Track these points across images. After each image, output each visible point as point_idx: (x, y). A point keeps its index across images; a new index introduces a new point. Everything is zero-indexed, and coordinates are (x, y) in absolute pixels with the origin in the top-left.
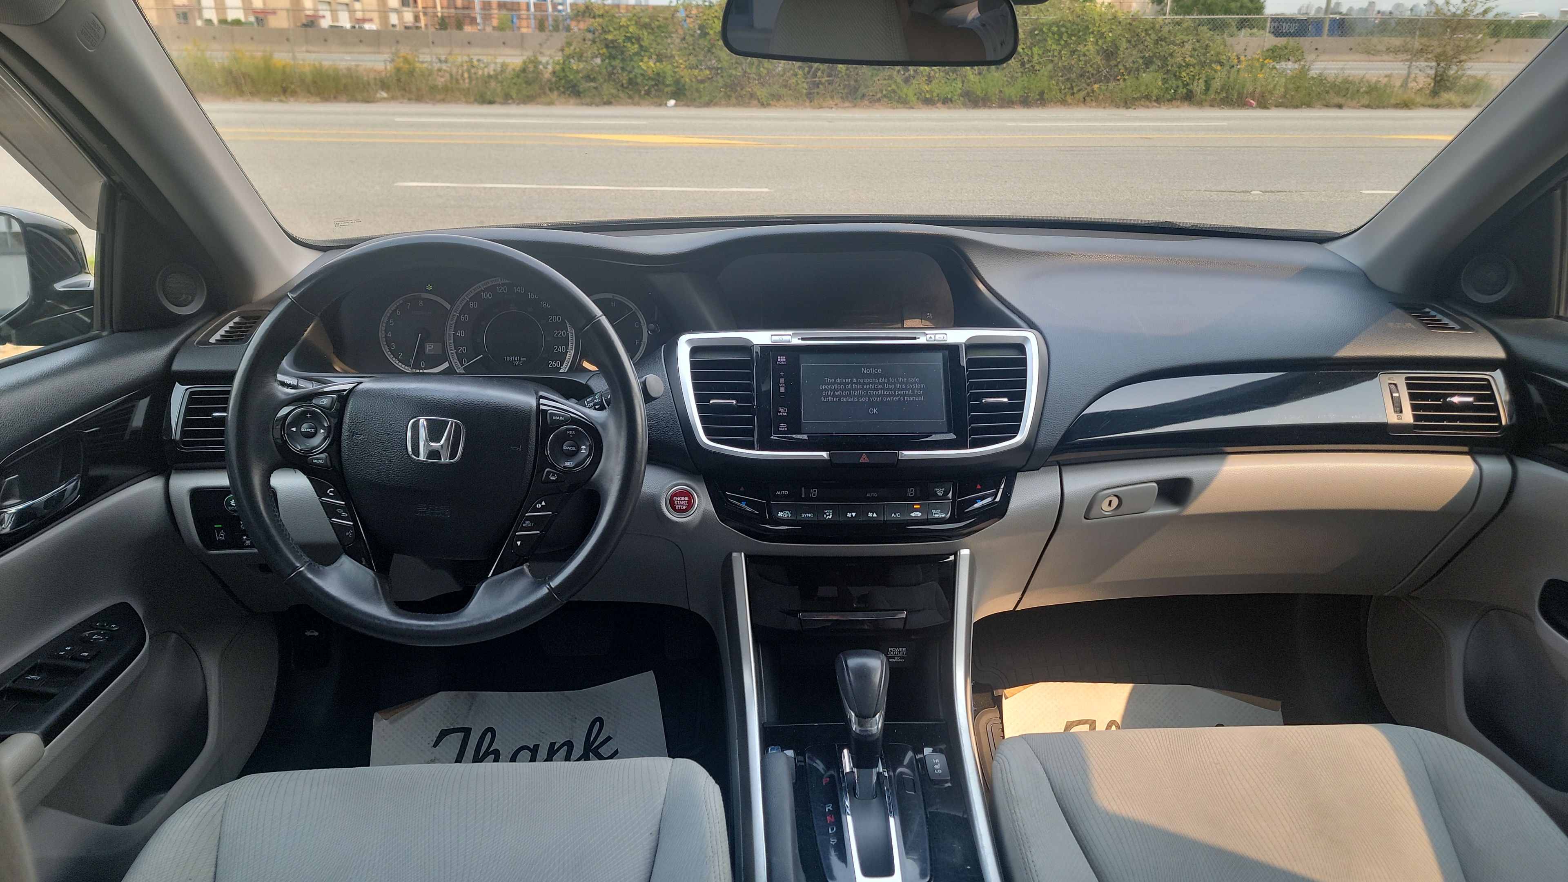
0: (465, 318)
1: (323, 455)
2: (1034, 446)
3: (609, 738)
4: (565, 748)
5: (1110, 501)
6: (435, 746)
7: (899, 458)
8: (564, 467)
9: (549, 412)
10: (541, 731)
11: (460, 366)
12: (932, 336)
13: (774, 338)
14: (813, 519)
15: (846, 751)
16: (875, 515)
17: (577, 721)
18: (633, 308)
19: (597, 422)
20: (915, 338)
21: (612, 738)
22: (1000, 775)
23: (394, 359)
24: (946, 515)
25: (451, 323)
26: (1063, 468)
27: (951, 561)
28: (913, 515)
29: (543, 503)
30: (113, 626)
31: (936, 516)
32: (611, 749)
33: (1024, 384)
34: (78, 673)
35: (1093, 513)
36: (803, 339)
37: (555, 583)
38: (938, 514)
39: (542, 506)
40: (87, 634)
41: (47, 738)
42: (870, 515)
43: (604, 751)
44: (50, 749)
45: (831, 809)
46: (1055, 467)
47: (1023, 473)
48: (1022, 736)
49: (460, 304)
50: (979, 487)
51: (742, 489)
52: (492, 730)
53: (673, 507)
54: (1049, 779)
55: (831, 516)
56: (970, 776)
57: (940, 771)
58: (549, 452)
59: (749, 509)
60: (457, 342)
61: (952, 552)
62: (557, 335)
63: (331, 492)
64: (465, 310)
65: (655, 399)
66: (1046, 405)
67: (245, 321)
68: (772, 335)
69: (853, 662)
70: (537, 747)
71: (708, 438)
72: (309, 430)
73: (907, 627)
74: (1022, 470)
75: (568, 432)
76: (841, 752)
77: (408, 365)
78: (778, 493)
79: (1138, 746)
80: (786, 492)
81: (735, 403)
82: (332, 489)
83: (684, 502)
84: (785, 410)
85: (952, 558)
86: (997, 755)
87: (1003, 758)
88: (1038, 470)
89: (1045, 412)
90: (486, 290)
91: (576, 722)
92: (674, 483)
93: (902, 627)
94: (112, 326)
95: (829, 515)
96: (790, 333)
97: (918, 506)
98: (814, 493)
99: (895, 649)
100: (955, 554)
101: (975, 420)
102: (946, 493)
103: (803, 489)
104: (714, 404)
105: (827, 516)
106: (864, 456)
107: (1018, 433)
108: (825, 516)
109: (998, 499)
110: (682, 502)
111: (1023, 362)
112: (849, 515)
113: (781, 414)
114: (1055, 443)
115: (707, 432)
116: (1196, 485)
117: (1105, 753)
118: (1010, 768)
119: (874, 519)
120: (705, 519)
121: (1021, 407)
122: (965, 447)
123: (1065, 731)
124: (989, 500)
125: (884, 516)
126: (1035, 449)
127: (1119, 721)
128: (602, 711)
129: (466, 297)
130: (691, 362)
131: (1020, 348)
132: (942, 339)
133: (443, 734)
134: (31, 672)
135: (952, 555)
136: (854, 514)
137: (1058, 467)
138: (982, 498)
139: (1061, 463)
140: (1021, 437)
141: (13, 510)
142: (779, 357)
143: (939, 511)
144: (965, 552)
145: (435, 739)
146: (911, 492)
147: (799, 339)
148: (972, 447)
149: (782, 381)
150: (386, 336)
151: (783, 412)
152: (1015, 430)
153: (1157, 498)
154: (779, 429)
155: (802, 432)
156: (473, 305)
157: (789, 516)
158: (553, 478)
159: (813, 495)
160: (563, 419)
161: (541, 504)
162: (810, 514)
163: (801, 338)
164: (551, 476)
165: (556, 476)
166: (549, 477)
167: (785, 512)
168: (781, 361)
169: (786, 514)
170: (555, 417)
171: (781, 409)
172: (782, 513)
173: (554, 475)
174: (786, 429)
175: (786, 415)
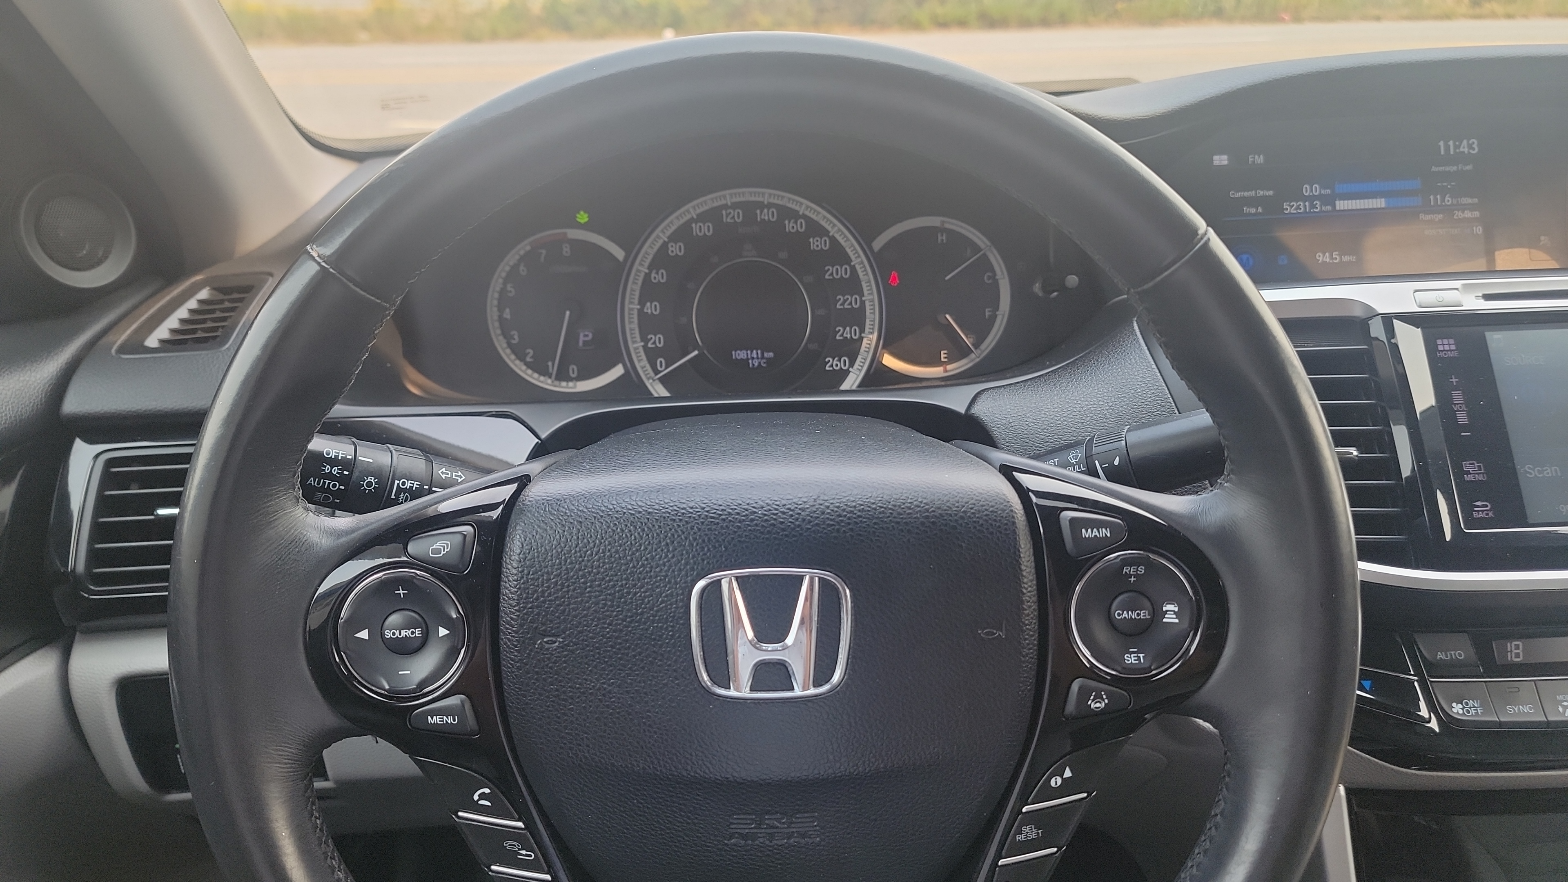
0: (660, 277)
1: (454, 700)
8: (1124, 670)
11: (652, 374)
13: (1422, 297)
23: (518, 362)
25: (634, 288)
29: (1068, 773)
36: (1488, 297)
39: (1066, 781)
49: (649, 250)
60: (647, 325)
62: (843, 304)
63: (483, 796)
64: (661, 259)
67: (222, 297)
68: (1416, 291)
72: (406, 633)
77: (545, 372)
80: (1460, 655)
82: (487, 791)
84: (1478, 468)
90: (702, 218)
96: (1457, 283)
113: (1471, 478)
129: (661, 234)
142: (1439, 342)
147: (1479, 297)
149: (1458, 398)
150: (500, 317)
151: (1473, 471)
154: (1475, 515)
155: (1531, 521)
156: (676, 249)
157: (1479, 711)
158: (1098, 705)
159: (1513, 655)
160: (1109, 535)
161: (1062, 776)
162: (1526, 706)
163: (1481, 295)
164: (1093, 700)
165: (1104, 697)
166: (1089, 702)
167: (1467, 704)
168: (1446, 349)
169: (1470, 708)
170: (1089, 530)
171: (1467, 466)
172: (1460, 706)
173: (1102, 695)
174: (1491, 514)
175: (1481, 478)
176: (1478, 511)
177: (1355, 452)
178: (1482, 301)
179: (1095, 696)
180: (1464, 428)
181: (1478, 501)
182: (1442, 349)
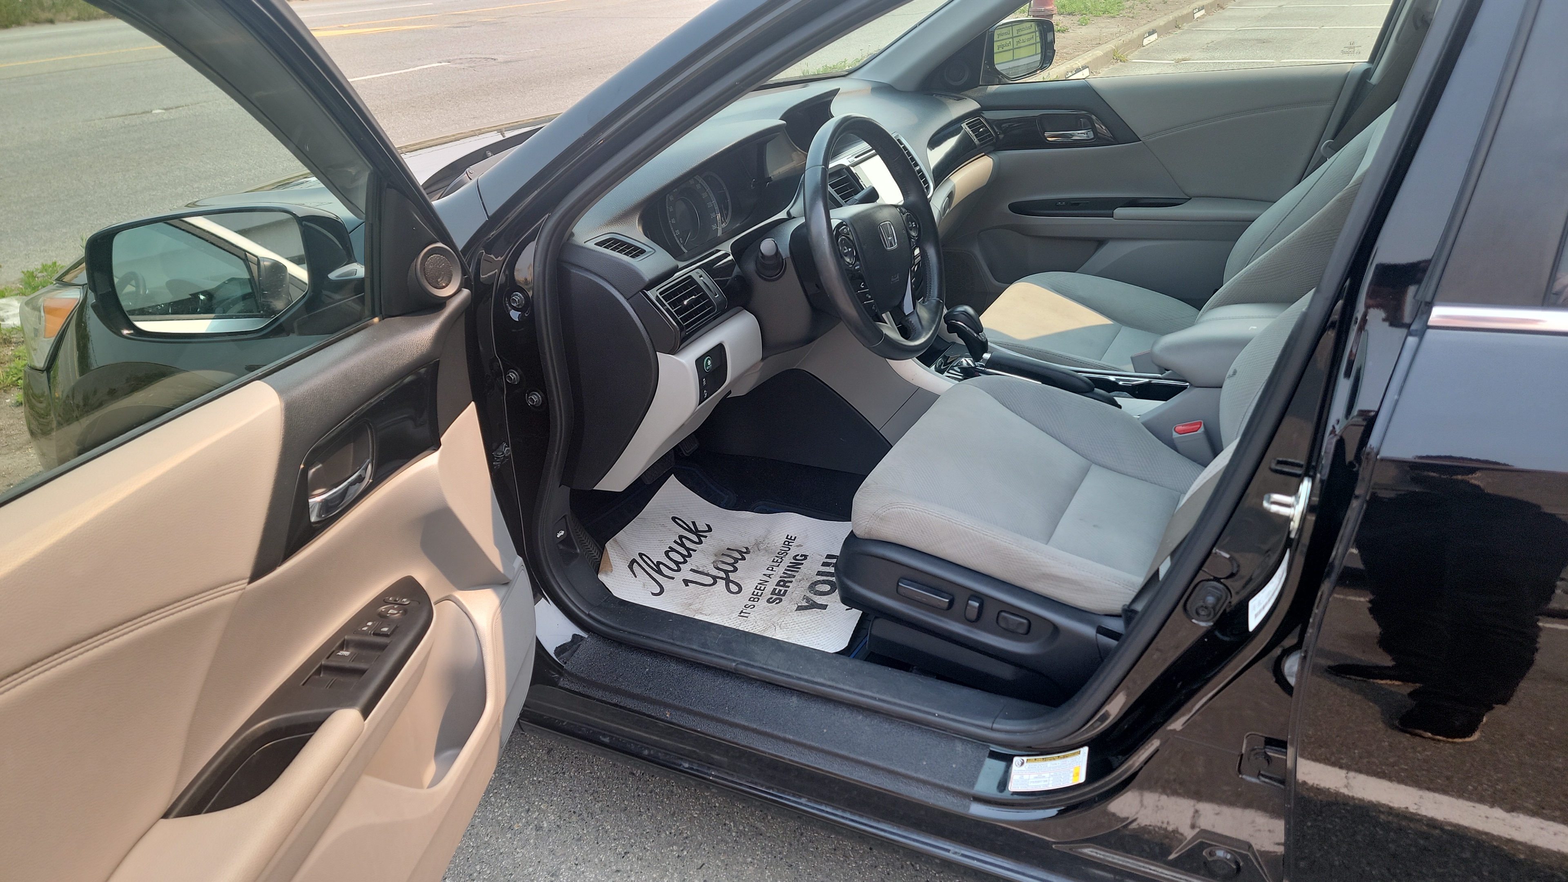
30: (405, 600)
34: (382, 647)
40: (383, 609)
41: (366, 713)
44: (370, 722)
94: (381, 313)
134: (342, 647)
141: (318, 499)
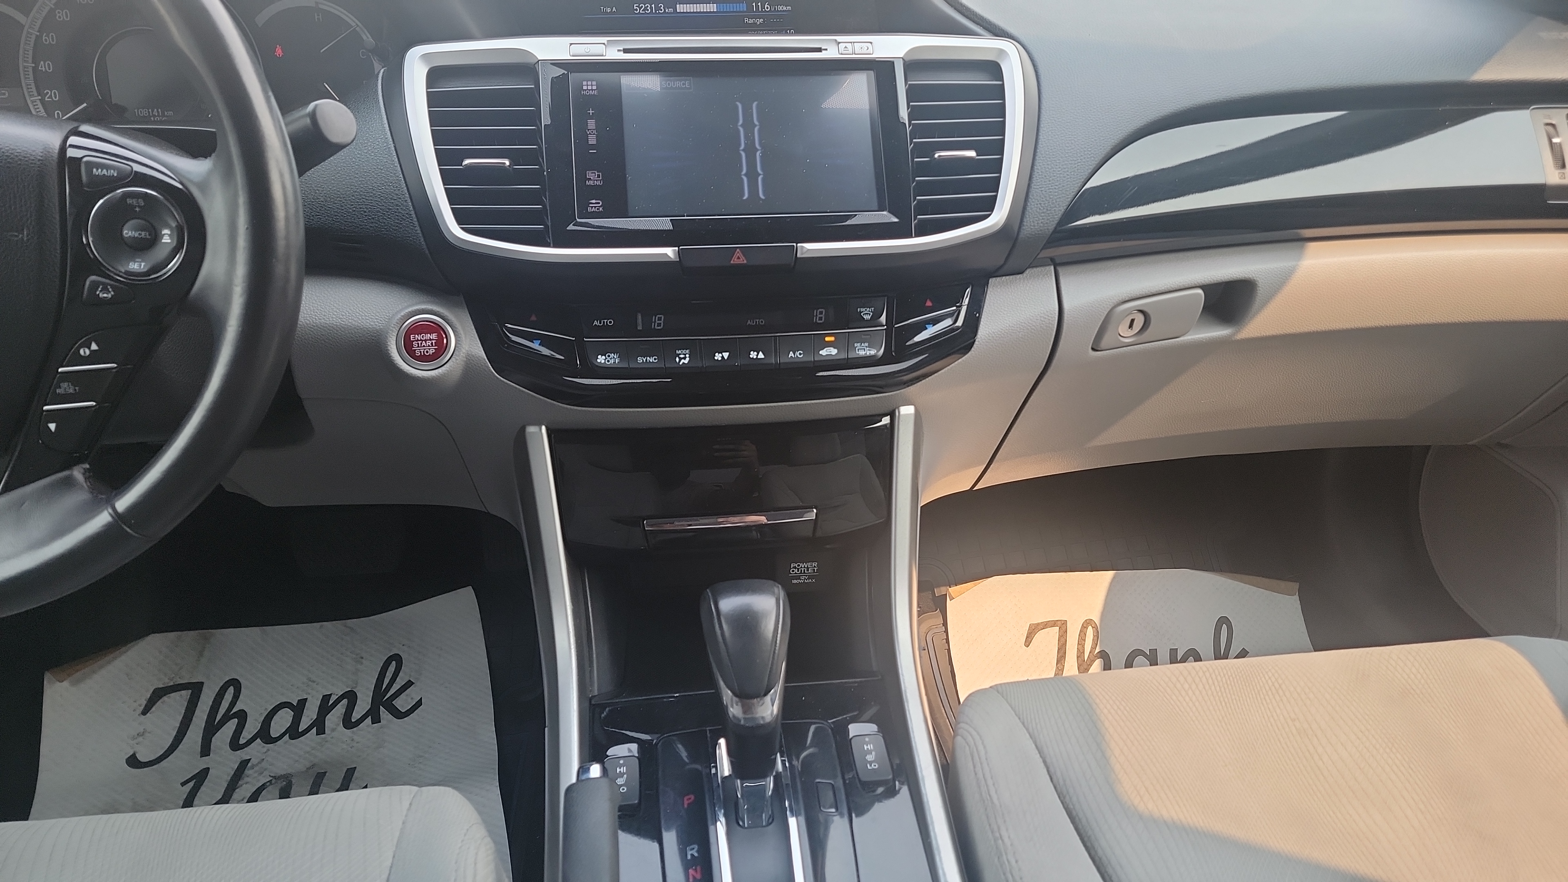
0: (51, 40)
2: (1018, 234)
3: (409, 684)
4: (345, 701)
5: (1133, 321)
6: (144, 713)
7: (799, 255)
8: (127, 273)
9: (85, 159)
10: (310, 680)
12: (849, 46)
13: (575, 49)
14: (658, 366)
15: (722, 742)
16: (761, 356)
17: (364, 661)
18: (353, 24)
19: (191, 181)
20: (819, 50)
21: (413, 683)
22: (970, 765)
24: (878, 351)
25: (26, 48)
26: (1061, 270)
27: (885, 425)
28: (823, 352)
29: (94, 347)
31: (862, 353)
32: (412, 699)
33: (1001, 129)
35: (1105, 342)
36: (626, 51)
37: (123, 504)
38: (863, 351)
39: (92, 352)
42: (753, 355)
43: (402, 703)
45: (696, 855)
46: (1047, 268)
47: (998, 279)
48: (994, 688)
49: (37, 15)
50: (929, 304)
51: (534, 318)
52: (235, 683)
53: (411, 353)
54: (1045, 762)
55: (688, 359)
56: (924, 773)
57: (875, 766)
58: (90, 239)
59: (546, 351)
60: (42, 81)
61: (886, 411)
64: (50, 24)
65: (339, 147)
66: (1037, 163)
68: (571, 45)
69: (729, 604)
70: (303, 702)
71: (462, 229)
73: (819, 533)
74: (996, 275)
75: (129, 201)
76: (715, 744)
78: (596, 323)
79: (1174, 697)
80: (610, 322)
81: (507, 163)
83: (429, 343)
84: (599, 176)
85: (886, 420)
86: (962, 725)
87: (974, 733)
88: (1022, 273)
89: (1035, 174)
91: (362, 663)
92: (410, 309)
93: (810, 534)
95: (684, 358)
96: (604, 39)
97: (832, 339)
98: (658, 322)
99: (801, 565)
100: (892, 414)
101: (923, 189)
102: (877, 315)
103: (639, 317)
104: (470, 167)
105: (680, 359)
106: (738, 253)
107: (992, 211)
108: (677, 360)
109: (960, 323)
110: (426, 343)
111: (1000, 92)
112: (718, 357)
113: (591, 183)
114: (1052, 228)
115: (461, 218)
116: (1261, 292)
117: (1125, 712)
118: (986, 753)
119: (760, 362)
120: (470, 368)
121: (997, 166)
122: (909, 235)
123: (1055, 675)
124: (948, 322)
125: (776, 355)
126: (1022, 235)
127: (1097, 621)
128: (401, 646)
130: (429, 94)
131: (994, 69)
132: (865, 51)
133: (158, 695)
135: (886, 415)
136: (726, 355)
137: (1052, 267)
138: (935, 321)
139: (1058, 261)
140: (998, 218)
142: (585, 83)
143: (867, 344)
144: (907, 411)
145: (144, 703)
146: (819, 315)
147: (619, 50)
148: (919, 234)
149: (591, 124)
151: (594, 178)
152: (989, 205)
153: (1202, 312)
154: (589, 209)
155: (630, 215)
156: (62, 14)
157: (617, 361)
158: (105, 295)
159: (656, 325)
160: (115, 175)
161: (89, 348)
162: (652, 357)
163: (622, 49)
164: (101, 291)
165: (110, 290)
166: (98, 293)
167: (609, 356)
168: (589, 89)
169: (611, 359)
170: (100, 170)
171: (590, 175)
172: (604, 357)
173: (108, 289)
174: (601, 209)
175: (598, 183)
176: (592, 207)
177: (507, 162)
178: (622, 53)
179: (102, 288)
180: (592, 147)
181: (593, 199)
182: (586, 88)
